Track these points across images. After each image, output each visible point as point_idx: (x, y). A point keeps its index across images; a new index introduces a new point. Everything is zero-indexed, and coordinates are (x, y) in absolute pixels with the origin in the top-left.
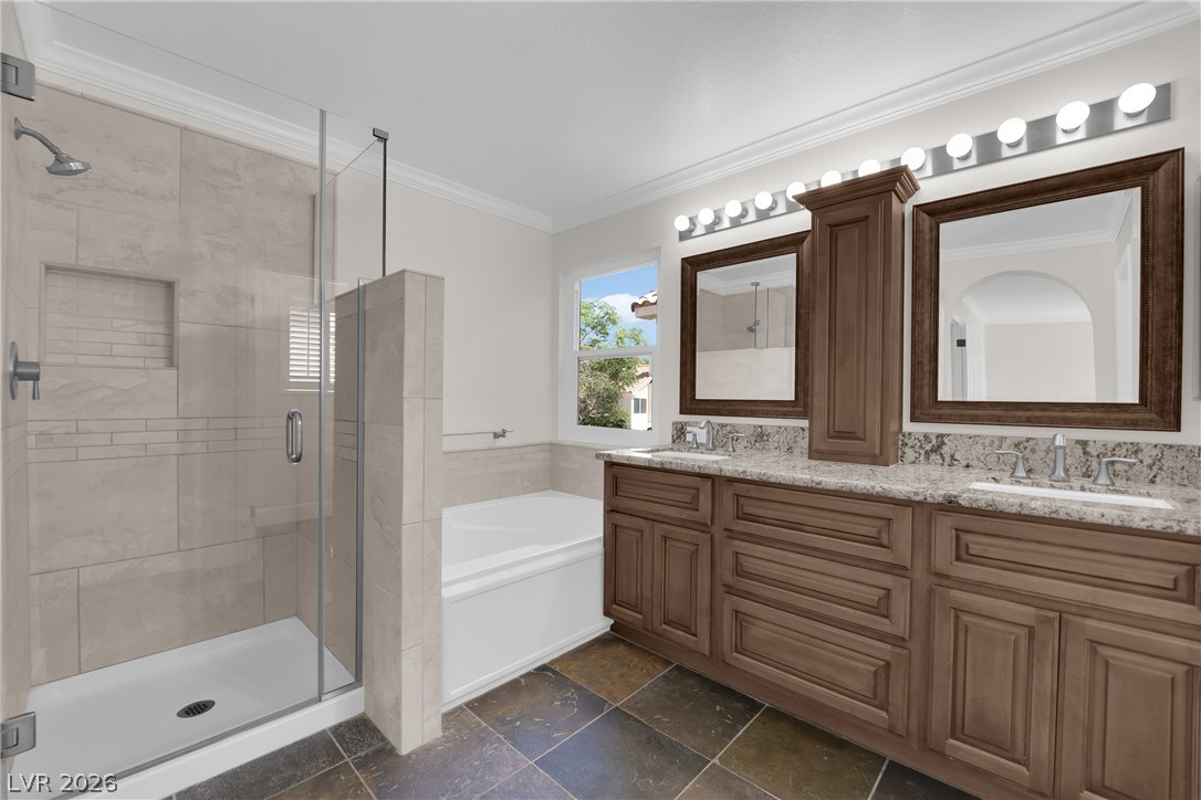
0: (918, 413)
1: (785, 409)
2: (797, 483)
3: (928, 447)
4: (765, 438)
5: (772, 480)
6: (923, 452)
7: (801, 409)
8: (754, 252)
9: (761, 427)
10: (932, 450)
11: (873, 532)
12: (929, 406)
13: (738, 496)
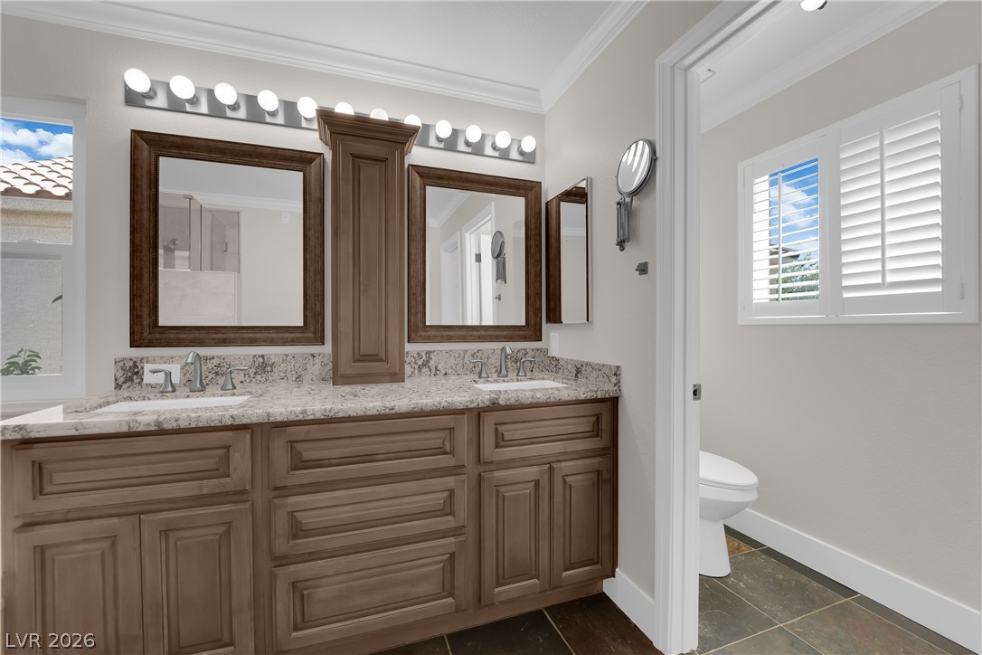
0: (413, 335)
1: (292, 335)
2: (369, 413)
3: (420, 363)
4: (269, 368)
5: (340, 415)
6: (417, 367)
7: (311, 335)
8: (250, 155)
9: (263, 356)
10: (423, 365)
11: (438, 443)
12: (418, 329)
13: (292, 442)
